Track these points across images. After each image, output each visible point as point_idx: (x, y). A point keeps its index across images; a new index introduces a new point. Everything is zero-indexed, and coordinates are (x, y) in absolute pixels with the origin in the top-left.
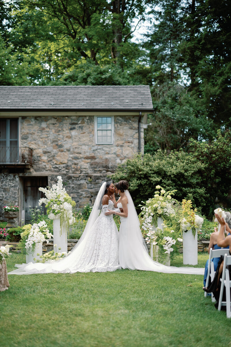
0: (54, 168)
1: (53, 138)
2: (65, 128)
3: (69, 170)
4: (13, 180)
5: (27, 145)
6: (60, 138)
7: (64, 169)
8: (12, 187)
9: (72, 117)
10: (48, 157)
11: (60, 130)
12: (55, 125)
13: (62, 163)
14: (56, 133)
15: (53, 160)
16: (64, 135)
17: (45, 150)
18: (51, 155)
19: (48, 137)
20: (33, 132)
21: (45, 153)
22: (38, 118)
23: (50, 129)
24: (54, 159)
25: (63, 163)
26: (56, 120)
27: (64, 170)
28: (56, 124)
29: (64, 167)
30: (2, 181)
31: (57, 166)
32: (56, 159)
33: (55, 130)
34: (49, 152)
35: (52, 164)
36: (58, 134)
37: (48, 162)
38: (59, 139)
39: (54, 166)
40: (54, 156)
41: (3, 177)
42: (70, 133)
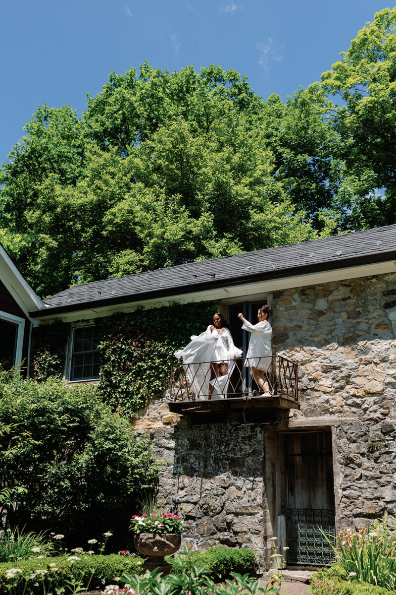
0: (349, 405)
1: (345, 333)
2: (373, 305)
3: (388, 408)
4: (250, 438)
5: (284, 354)
6: (362, 330)
7: (375, 407)
8: (249, 454)
9: (386, 278)
10: (333, 379)
11: (359, 313)
12: (348, 301)
13: (369, 394)
14: (351, 320)
15: (348, 387)
16: (370, 322)
17: (326, 363)
18: (342, 375)
19: (332, 331)
20: (298, 324)
21: (327, 370)
22: (307, 292)
23: (335, 312)
24: (348, 383)
25: (371, 391)
26: (349, 289)
27: (375, 411)
28: (349, 298)
29: (375, 403)
30: (228, 440)
31: (358, 401)
32: (354, 383)
33: (348, 313)
34: (335, 368)
35: (345, 395)
36: (354, 321)
37: (336, 392)
38: (360, 333)
39: (350, 402)
40: (349, 376)
41: (230, 431)
42: (386, 316)
